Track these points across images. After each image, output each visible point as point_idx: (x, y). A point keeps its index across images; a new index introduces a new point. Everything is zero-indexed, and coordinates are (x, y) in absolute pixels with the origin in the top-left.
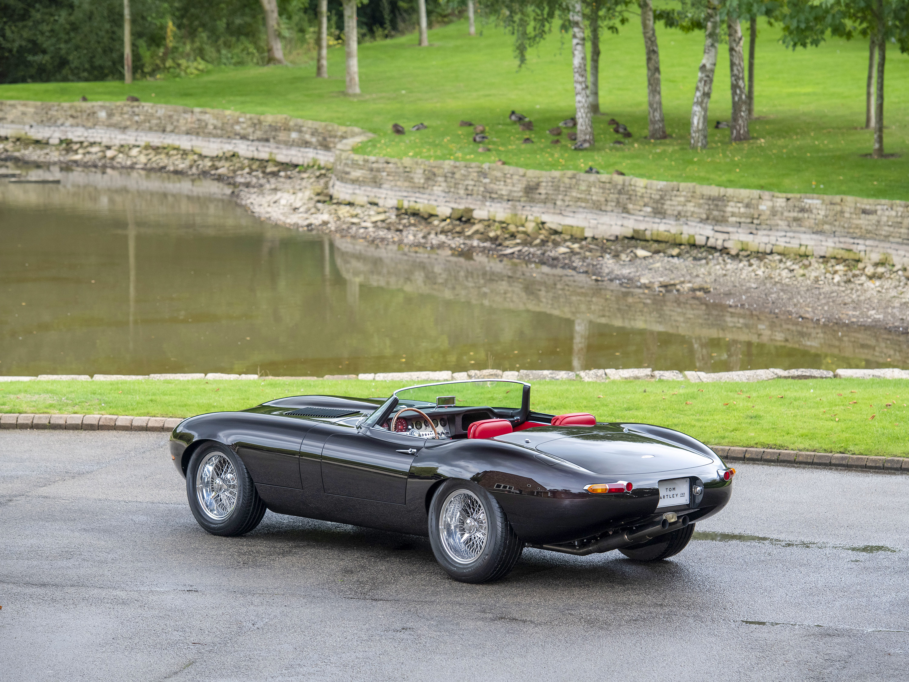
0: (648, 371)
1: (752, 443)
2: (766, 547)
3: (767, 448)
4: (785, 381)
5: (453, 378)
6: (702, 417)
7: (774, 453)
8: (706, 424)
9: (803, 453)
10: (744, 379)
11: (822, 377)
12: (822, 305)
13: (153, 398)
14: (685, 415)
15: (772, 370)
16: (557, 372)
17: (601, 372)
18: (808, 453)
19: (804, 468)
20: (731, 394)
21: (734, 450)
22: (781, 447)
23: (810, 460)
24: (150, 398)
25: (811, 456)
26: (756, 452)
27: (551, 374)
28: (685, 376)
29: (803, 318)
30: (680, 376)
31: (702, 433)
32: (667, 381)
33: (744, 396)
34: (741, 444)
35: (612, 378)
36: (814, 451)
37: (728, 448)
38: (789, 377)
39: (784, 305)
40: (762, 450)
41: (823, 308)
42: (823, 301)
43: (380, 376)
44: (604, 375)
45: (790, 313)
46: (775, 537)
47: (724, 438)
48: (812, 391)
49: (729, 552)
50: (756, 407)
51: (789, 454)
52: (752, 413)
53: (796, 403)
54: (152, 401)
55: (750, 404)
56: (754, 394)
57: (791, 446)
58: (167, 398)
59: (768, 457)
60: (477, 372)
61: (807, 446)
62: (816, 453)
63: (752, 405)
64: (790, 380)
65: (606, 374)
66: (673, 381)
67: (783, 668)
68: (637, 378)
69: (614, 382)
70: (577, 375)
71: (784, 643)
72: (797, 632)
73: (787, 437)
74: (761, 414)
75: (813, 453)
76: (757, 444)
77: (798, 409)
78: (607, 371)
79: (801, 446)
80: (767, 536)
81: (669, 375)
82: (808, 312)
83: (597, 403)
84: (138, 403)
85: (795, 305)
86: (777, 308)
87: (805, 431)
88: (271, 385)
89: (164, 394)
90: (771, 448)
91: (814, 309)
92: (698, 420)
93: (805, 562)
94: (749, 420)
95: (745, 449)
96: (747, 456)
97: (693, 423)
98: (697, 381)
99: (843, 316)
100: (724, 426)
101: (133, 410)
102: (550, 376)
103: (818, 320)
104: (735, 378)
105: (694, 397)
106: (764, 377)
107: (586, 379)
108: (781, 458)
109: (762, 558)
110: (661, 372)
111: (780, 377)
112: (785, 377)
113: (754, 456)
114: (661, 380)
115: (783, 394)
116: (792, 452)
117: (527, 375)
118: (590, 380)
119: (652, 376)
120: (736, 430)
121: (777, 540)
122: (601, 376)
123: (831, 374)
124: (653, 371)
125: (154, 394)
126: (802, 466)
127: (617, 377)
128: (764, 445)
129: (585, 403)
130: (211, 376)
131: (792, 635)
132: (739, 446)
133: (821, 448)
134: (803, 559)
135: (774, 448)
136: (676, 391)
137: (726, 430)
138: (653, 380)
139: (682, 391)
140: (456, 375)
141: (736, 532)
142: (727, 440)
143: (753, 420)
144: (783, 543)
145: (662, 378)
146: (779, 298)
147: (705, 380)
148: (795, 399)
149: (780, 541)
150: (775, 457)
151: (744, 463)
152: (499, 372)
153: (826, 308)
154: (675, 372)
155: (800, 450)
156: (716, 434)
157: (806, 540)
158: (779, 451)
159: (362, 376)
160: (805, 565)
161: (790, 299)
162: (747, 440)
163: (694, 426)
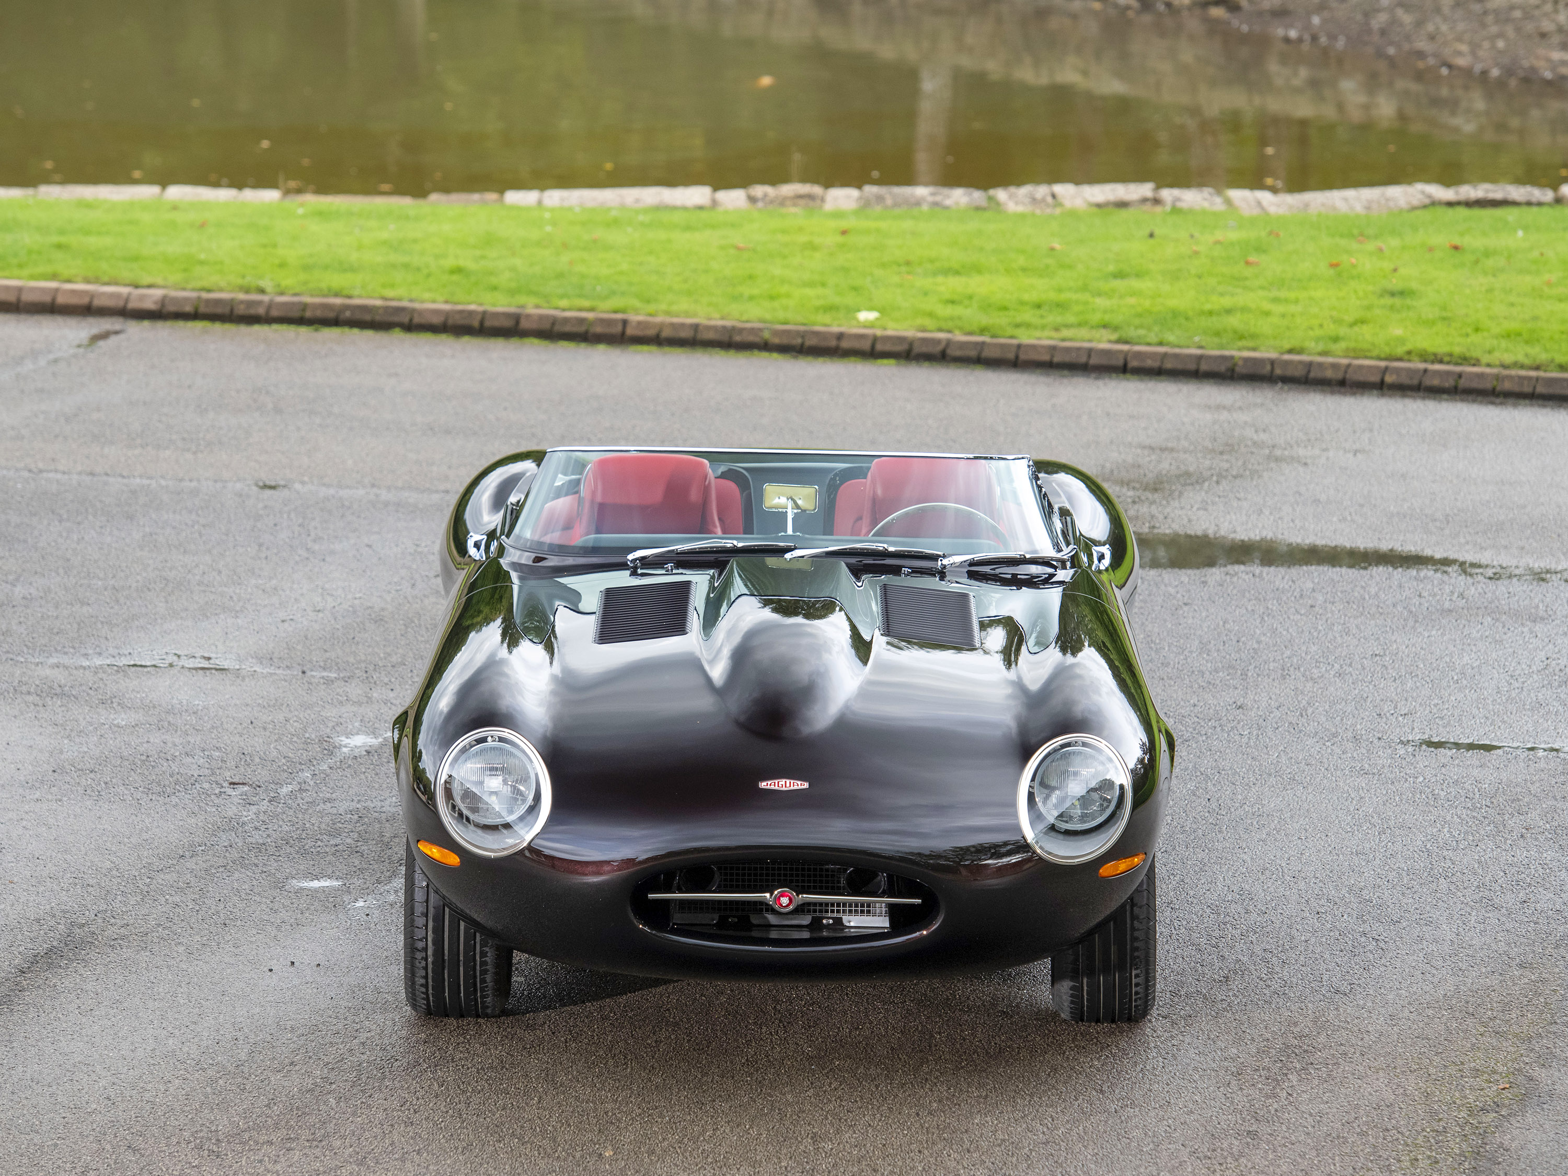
0: (1146, 190)
1: (1400, 351)
2: (1453, 581)
3: (1433, 362)
4: (1450, 212)
5: (715, 204)
6: (1283, 294)
7: (1448, 373)
8: (1292, 308)
9: (1513, 372)
10: (1359, 208)
11: (1529, 204)
12: (1493, 38)
13: (63, 239)
14: (1245, 288)
15: (1420, 186)
16: (946, 191)
17: (1042, 191)
18: (1523, 373)
19: (1515, 406)
20: (1343, 242)
21: (1361, 367)
22: (1465, 360)
23: (1527, 389)
24: (56, 239)
25: (1529, 379)
26: (1409, 370)
27: (933, 194)
28: (1228, 202)
29: (1450, 67)
30: (1218, 200)
31: (1288, 328)
32: (1191, 211)
33: (1371, 246)
34: (1375, 353)
35: (1068, 204)
36: (1537, 368)
37: (1345, 361)
38: (1458, 203)
39: (1408, 38)
40: (1422, 366)
41: (1493, 47)
42: (1494, 29)
43: (555, 197)
44: (1049, 199)
45: (1421, 55)
46: (1469, 557)
47: (1336, 339)
48: (1520, 233)
49: (1373, 591)
50: (1402, 271)
51: (1481, 376)
52: (1396, 283)
53: (1490, 263)
54: (59, 246)
55: (1387, 265)
56: (1395, 242)
57: (1485, 359)
58: (93, 241)
59: (1436, 382)
60: (769, 190)
61: (1521, 358)
62: (1541, 374)
63: (1392, 267)
64: (1462, 212)
65: (1054, 196)
66: (1204, 212)
67: (1521, 843)
68: (1122, 205)
69: (1073, 214)
70: (991, 199)
71: (1519, 790)
72: (1542, 765)
73: (1475, 338)
74: (1414, 285)
75: (1533, 374)
76: (1409, 353)
77: (1494, 276)
78: (1058, 188)
79: (1508, 358)
80: (1452, 555)
81: (1191, 197)
82: (1460, 53)
83: (1049, 261)
84: (30, 252)
85: (1432, 38)
86: (1391, 43)
87: (1514, 326)
88: (321, 215)
89: (87, 232)
90: (1441, 362)
91: (1475, 47)
92: (1276, 300)
93: (1541, 613)
94: (1388, 301)
95: (1383, 364)
96: (1389, 379)
97: (1267, 306)
98: (1256, 212)
99: (1540, 64)
100: (1334, 313)
101: (20, 266)
102: (930, 199)
103: (1484, 73)
104: (1340, 204)
105: (1260, 249)
106: (1402, 203)
107: (1012, 207)
108: (1463, 383)
109: (1447, 605)
110: (1176, 192)
111: (1434, 203)
112: (1450, 204)
113: (1406, 381)
114: (1176, 210)
115: (1457, 241)
116: (1488, 370)
117: (880, 199)
118: (1020, 209)
119: (1157, 201)
120: (1362, 322)
121: (1473, 565)
122: (1043, 200)
123: (1549, 195)
124: (1158, 187)
125: (62, 232)
126: (1511, 401)
127: (1079, 203)
128: (1424, 356)
129: (1021, 261)
130: (175, 192)
131: (1532, 771)
132: (1371, 358)
133: (1552, 361)
134: (1537, 607)
135: (1448, 363)
136: (1219, 235)
137: (1338, 321)
138: (1158, 209)
139: (1233, 236)
140: (722, 195)
141: (1385, 546)
142: (1342, 345)
143: (1397, 301)
144: (1490, 573)
145: (1179, 204)
146: (1394, 21)
147: (1272, 210)
148: (1487, 253)
149: (1480, 566)
150: (1449, 383)
151: (1383, 395)
152: (817, 190)
153: (1501, 44)
154: (1207, 191)
155: (1504, 366)
156: (1318, 332)
157: (1537, 565)
158: (1458, 369)
159: (513, 197)
160: (1542, 619)
161: (1419, 24)
162: (1388, 344)
163: (1267, 314)
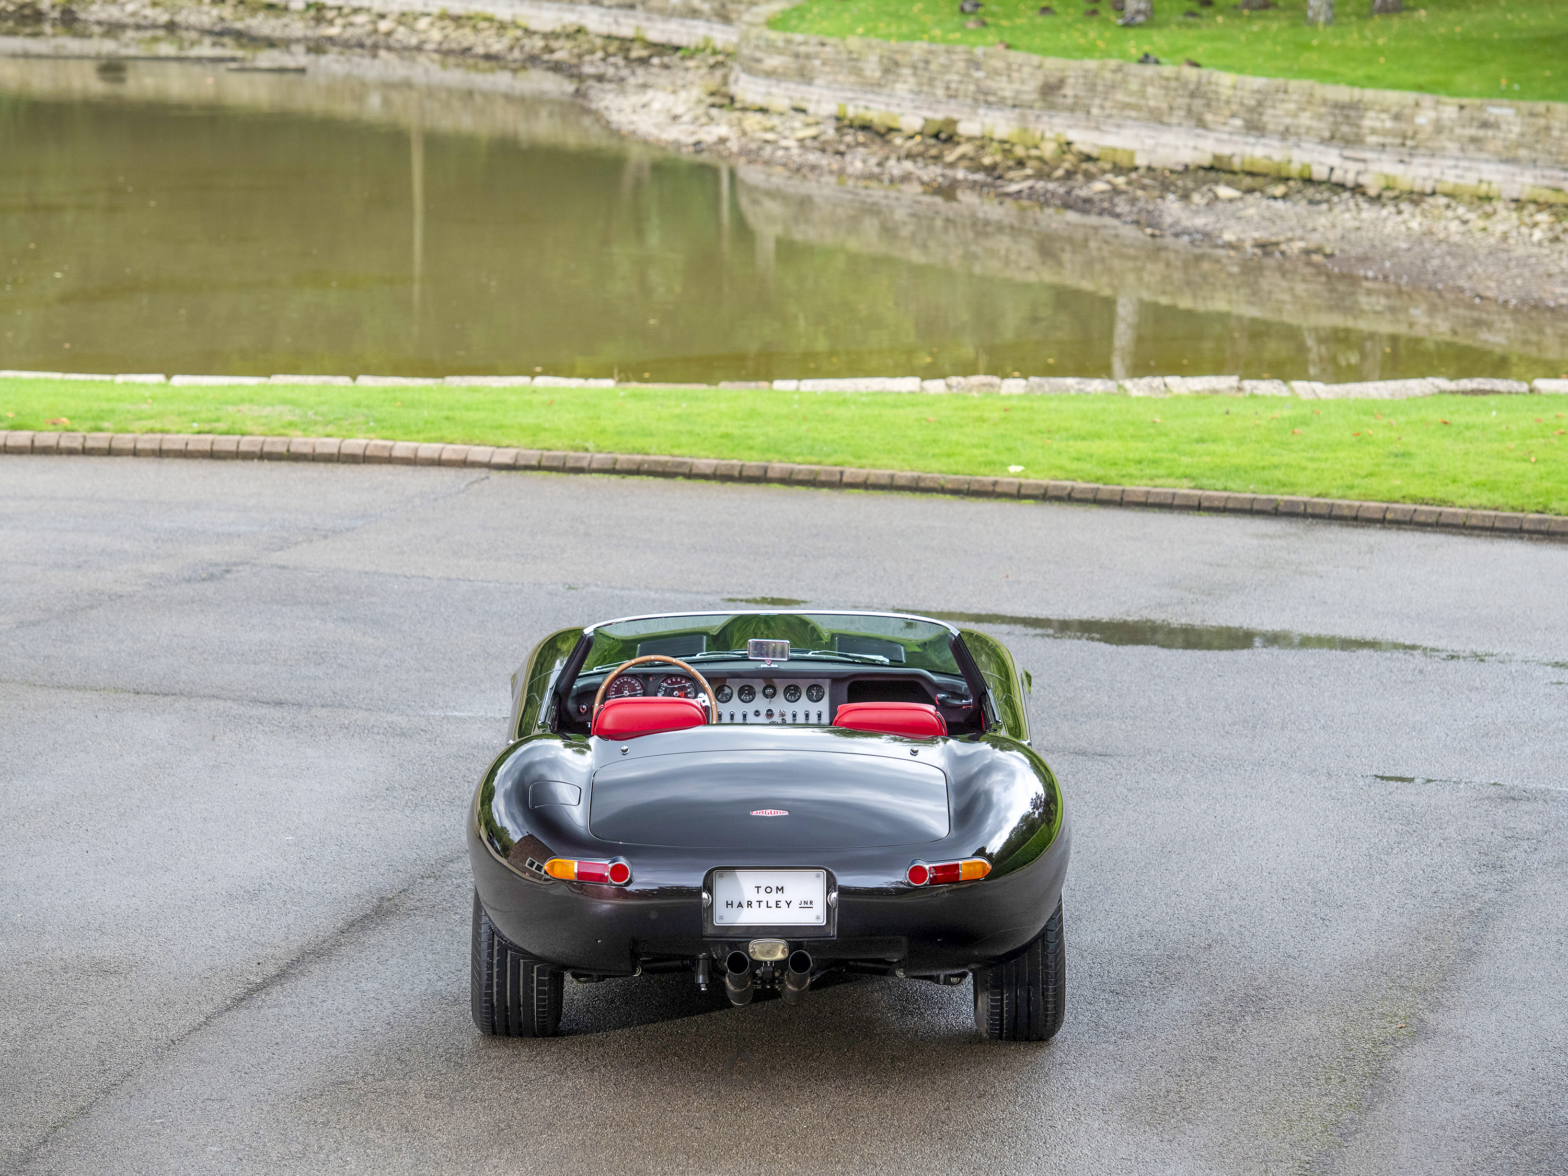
0: (1233, 381)
1: (1397, 496)
2: (1416, 661)
3: (1421, 504)
4: (1450, 398)
5: (922, 389)
6: (1318, 454)
7: (1432, 512)
8: (1324, 465)
9: (1478, 512)
10: (1386, 396)
11: (1510, 393)
12: (1513, 278)
13: (450, 414)
14: (1291, 450)
15: (1430, 380)
16: (1087, 381)
17: (1157, 381)
18: (1486, 512)
19: (1478, 536)
20: (1365, 418)
21: (1368, 508)
22: (1443, 502)
23: (1488, 524)
24: (445, 413)
25: (1490, 517)
26: (1403, 511)
27: (1078, 383)
28: (1292, 390)
29: (1481, 298)
30: (1284, 388)
31: (1319, 479)
32: (1264, 397)
33: (1384, 421)
34: (1379, 498)
35: (1175, 391)
36: (1496, 509)
37: (1357, 504)
38: (1457, 392)
39: (1452, 277)
40: (1413, 507)
41: (1514, 283)
42: (1515, 271)
43: (808, 385)
44: (1162, 387)
45: (1461, 290)
46: (1430, 644)
47: (1351, 487)
48: (1494, 413)
49: (1357, 667)
50: (1404, 439)
51: (1455, 515)
52: (1398, 448)
53: (1468, 434)
54: (447, 418)
55: (1395, 435)
56: (1402, 419)
57: (1459, 502)
58: (472, 415)
59: (1422, 519)
60: (961, 379)
61: (1484, 502)
62: (1499, 513)
63: (1398, 436)
64: (1460, 397)
65: (1166, 385)
66: (1273, 397)
67: (1439, 850)
68: (1215, 392)
69: (1178, 398)
70: (1120, 386)
71: (1442, 811)
72: (1462, 794)
73: (1452, 488)
74: (1412, 449)
75: (1493, 513)
76: (1404, 497)
77: (1471, 443)
78: (1169, 380)
79: (1475, 502)
80: (1418, 643)
81: (1266, 387)
82: (1489, 288)
83: (1152, 431)
84: (426, 422)
85: (1470, 277)
86: (1440, 281)
87: (1481, 478)
88: (636, 396)
89: (468, 408)
90: (1427, 504)
91: (1500, 283)
92: (1312, 460)
93: (1478, 684)
94: (1392, 460)
95: (1385, 505)
96: (1389, 516)
97: (1304, 463)
98: (1312, 397)
99: (1545, 296)
100: (1352, 469)
101: (418, 432)
102: (1077, 387)
103: (1506, 302)
104: (1372, 392)
105: (1305, 423)
106: (1418, 392)
107: (1135, 393)
108: (1443, 519)
109: (1409, 678)
110: (1254, 383)
111: (1442, 392)
112: (1452, 393)
113: (1400, 517)
114: (1253, 396)
115: (1447, 419)
116: (1460, 511)
117: (1040, 386)
118: (1141, 394)
119: (1240, 389)
120: (1371, 475)
121: (1432, 650)
122: (1158, 388)
123: (1525, 387)
124: (1241, 380)
125: (451, 408)
126: (1476, 532)
127: (1183, 390)
128: (1415, 500)
129: (1131, 430)
130: (541, 381)
131: (1454, 797)
132: (1377, 501)
133: (1507, 504)
134: (1475, 680)
135: (1432, 505)
136: (1276, 413)
137: (1355, 475)
138: (1240, 395)
139: (1286, 413)
140: (928, 384)
142: (1357, 491)
143: (1399, 460)
144: (1444, 655)
145: (1255, 392)
146: (1444, 266)
147: (1323, 396)
148: (1468, 428)
149: (1438, 651)
151: (1384, 528)
152: (996, 380)
153: (1519, 282)
154: (1277, 383)
155: (1473, 508)
156: (1340, 482)
157: (1480, 650)
158: (1439, 509)
159: (778, 384)
160: (1477, 688)
161: (1462, 267)
162: (1389, 491)
163: (1304, 469)
